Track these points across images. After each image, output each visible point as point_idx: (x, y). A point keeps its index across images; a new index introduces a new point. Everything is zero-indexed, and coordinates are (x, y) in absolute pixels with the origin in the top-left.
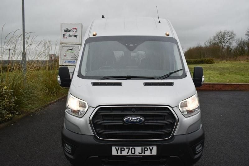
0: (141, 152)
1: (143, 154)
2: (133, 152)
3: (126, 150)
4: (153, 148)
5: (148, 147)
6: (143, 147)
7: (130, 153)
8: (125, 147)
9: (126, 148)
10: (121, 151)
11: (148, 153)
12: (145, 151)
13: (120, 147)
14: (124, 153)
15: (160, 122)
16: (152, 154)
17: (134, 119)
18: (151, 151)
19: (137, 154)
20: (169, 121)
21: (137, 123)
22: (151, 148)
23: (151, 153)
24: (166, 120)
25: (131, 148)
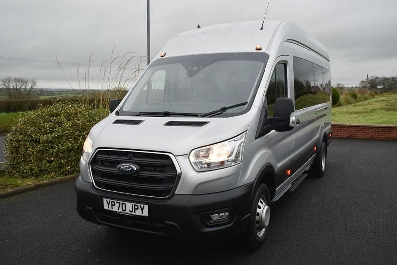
0: (131, 210)
1: (133, 213)
2: (124, 209)
3: (117, 205)
4: (144, 207)
5: (139, 205)
6: (134, 204)
7: (120, 210)
8: (115, 201)
9: (117, 202)
10: (112, 205)
11: (139, 213)
12: (135, 209)
13: (111, 200)
14: (115, 209)
15: (157, 174)
16: (143, 215)
17: (126, 168)
18: (142, 210)
19: (127, 211)
20: (169, 174)
21: (128, 172)
22: (142, 206)
23: (143, 213)
24: (166, 173)
25: (121, 202)
